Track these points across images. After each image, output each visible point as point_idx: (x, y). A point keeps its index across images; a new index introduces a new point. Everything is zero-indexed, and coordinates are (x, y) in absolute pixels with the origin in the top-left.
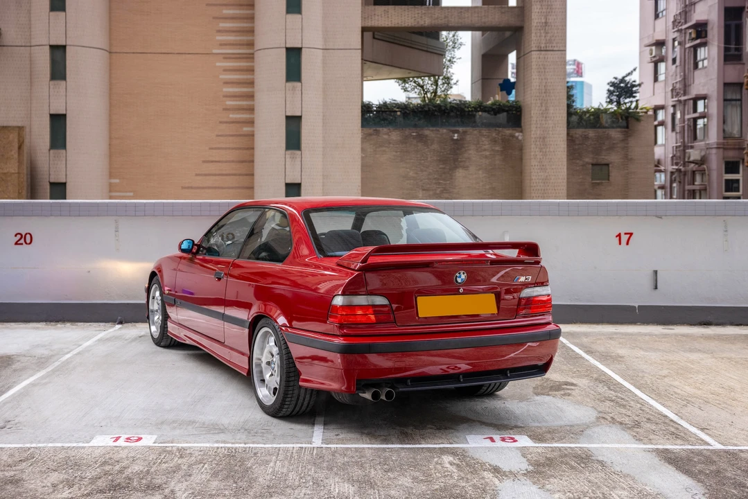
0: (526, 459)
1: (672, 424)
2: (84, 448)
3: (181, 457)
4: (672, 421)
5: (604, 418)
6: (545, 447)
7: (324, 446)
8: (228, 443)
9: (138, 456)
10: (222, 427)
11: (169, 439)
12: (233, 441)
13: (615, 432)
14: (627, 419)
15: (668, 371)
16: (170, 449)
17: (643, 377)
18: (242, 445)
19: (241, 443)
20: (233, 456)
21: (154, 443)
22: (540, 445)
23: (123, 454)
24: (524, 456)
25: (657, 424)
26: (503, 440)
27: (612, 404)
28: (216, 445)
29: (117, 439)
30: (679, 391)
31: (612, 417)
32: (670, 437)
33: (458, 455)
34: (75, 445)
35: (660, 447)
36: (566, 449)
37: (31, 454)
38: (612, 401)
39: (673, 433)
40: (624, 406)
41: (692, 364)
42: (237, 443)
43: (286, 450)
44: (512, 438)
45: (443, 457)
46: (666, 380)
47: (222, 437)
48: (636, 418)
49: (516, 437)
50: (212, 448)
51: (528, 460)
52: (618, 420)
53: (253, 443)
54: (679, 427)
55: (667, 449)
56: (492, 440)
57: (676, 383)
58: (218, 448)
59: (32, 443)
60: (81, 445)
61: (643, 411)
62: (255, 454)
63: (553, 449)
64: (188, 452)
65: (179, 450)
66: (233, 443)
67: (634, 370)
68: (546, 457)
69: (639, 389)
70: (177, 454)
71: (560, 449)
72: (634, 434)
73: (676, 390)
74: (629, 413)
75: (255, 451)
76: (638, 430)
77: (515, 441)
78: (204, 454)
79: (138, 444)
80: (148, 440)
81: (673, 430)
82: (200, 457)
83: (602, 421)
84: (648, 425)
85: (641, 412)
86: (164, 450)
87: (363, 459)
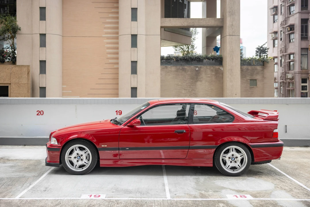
0: (252, 205)
1: (305, 190)
2: (79, 200)
3: (118, 204)
4: (304, 188)
5: (277, 187)
6: (258, 200)
7: (172, 199)
8: (134, 198)
9: (101, 203)
10: (130, 191)
11: (111, 196)
12: (136, 197)
13: (283, 193)
14: (286, 187)
15: (297, 167)
16: (112, 200)
17: (288, 169)
18: (140, 199)
19: (139, 198)
20: (137, 203)
21: (105, 198)
22: (256, 199)
23: (95, 202)
24: (251, 203)
25: (299, 190)
26: (241, 197)
27: (279, 181)
28: (130, 199)
29: (91, 196)
30: (303, 175)
31: (280, 187)
32: (306, 195)
33: (225, 203)
34: (75, 198)
35: (303, 200)
36: (267, 200)
37: (60, 202)
38: (279, 180)
39: (306, 194)
40: (284, 182)
41: (305, 164)
42: (137, 198)
43: (158, 201)
44: (244, 196)
45: (219, 204)
46: (297, 170)
47: (131, 195)
48: (290, 187)
49: (246, 196)
50: (128, 200)
51: (253, 205)
52: (283, 188)
53: (144, 198)
54: (308, 191)
55: (306, 201)
56: (237, 197)
57: (301, 172)
58: (131, 200)
59: (58, 197)
60: (77, 198)
61: (292, 184)
62: (146, 202)
63: (262, 201)
64: (120, 202)
65: (116, 201)
66: (136, 198)
67: (283, 166)
68: (260, 204)
69: (288, 174)
70: (116, 202)
71: (264, 201)
72: (291, 194)
73: (302, 175)
74: (287, 185)
75: (146, 201)
76: (293, 192)
77: (246, 197)
78: (126, 203)
79: (99, 198)
80: (103, 197)
81: (306, 192)
82: (125, 204)
83: (277, 188)
84: (295, 190)
85: (291, 184)
86: (110, 201)
87: (188, 205)
